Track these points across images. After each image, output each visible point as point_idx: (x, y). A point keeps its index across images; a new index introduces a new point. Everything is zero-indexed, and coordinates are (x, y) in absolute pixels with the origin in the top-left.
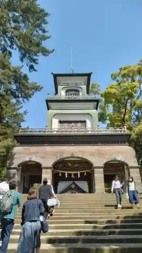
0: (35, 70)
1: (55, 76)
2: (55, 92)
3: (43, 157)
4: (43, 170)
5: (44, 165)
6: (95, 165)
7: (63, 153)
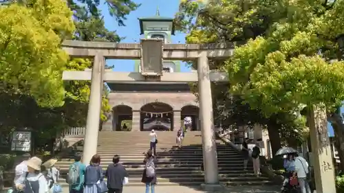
0: (124, 25)
1: (141, 21)
2: (140, 32)
3: (134, 103)
4: (133, 113)
5: (133, 109)
6: (174, 109)
7: (149, 98)
